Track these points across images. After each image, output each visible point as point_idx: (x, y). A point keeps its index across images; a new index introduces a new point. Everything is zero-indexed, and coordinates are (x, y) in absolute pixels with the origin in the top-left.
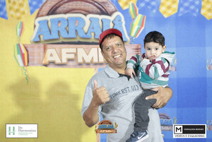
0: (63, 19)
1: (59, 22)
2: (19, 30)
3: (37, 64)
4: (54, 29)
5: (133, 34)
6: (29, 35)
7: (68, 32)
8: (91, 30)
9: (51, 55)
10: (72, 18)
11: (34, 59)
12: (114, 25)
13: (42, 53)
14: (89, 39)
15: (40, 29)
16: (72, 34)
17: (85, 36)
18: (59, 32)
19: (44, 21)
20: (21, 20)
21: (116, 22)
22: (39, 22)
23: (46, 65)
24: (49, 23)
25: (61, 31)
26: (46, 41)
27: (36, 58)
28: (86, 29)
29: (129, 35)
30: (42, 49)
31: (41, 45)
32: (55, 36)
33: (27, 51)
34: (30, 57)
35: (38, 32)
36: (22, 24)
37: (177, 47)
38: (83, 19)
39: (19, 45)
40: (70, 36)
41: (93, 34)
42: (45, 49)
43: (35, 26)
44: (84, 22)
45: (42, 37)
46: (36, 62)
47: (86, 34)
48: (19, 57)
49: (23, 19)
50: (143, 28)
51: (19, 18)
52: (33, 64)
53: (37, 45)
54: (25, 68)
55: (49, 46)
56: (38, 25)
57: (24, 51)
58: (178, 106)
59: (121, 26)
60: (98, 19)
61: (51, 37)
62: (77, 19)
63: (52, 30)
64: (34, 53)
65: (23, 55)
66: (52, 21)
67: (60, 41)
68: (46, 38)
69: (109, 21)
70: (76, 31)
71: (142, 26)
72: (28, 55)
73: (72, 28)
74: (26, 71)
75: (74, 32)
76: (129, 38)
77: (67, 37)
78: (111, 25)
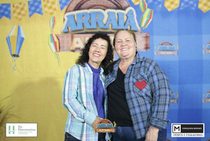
0: (86, 13)
1: (83, 16)
2: (52, 23)
3: (67, 50)
5: (143, 25)
6: (60, 27)
9: (77, 43)
10: (94, 13)
13: (70, 42)
15: (68, 22)
16: (94, 26)
17: (104, 27)
20: (53, 15)
21: (129, 16)
22: (68, 16)
23: (73, 51)
24: (76, 17)
26: (73, 31)
27: (65, 45)
28: (105, 21)
29: (140, 25)
30: (70, 39)
31: (69, 35)
32: (80, 27)
33: (58, 39)
36: (54, 18)
37: (179, 35)
39: (52, 35)
41: (110, 25)
42: (72, 38)
44: (103, 16)
45: (70, 28)
46: (65, 48)
48: (52, 45)
49: (55, 15)
50: (151, 20)
51: (51, 14)
52: (64, 50)
53: (66, 35)
55: (75, 35)
57: (56, 40)
58: (180, 83)
60: (114, 13)
61: (77, 28)
62: (97, 13)
64: (63, 41)
65: (55, 43)
66: (78, 15)
67: (84, 31)
69: (123, 14)
71: (150, 18)
73: (93, 20)
74: (58, 56)
75: (95, 24)
76: (139, 28)
77: (90, 27)
78: (125, 18)
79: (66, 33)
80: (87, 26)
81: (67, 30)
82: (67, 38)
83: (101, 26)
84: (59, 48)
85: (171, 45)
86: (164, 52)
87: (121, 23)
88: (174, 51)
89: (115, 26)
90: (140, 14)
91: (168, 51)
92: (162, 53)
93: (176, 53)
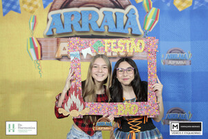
1: (72, 15)
2: (32, 24)
3: (50, 58)
4: (67, 23)
5: (147, 28)
6: (42, 29)
7: (81, 26)
8: (105, 24)
9: (64, 49)
10: (85, 12)
11: (47, 53)
12: (128, 18)
13: (55, 47)
14: (102, 32)
15: (53, 23)
16: (85, 28)
17: (99, 30)
18: (72, 25)
19: (57, 15)
20: (35, 14)
21: (130, 16)
22: (52, 16)
23: (59, 59)
24: (63, 17)
25: (74, 25)
26: (59, 34)
27: (49, 52)
29: (143, 28)
30: (55, 43)
31: (54, 39)
32: (68, 29)
33: (40, 45)
34: (43, 51)
35: (51, 26)
36: (35, 17)
37: (191, 40)
38: (96, 13)
39: (32, 39)
40: (83, 29)
41: (106, 28)
42: (58, 43)
43: (48, 20)
45: (55, 30)
46: (49, 56)
47: (99, 27)
48: (32, 51)
50: (157, 22)
51: (32, 12)
52: (47, 58)
53: (50, 39)
54: (38, 62)
55: (62, 40)
56: (51, 19)
57: (37, 45)
58: (193, 101)
59: (135, 20)
60: (112, 13)
61: (65, 31)
62: (90, 12)
63: (65, 24)
64: (47, 47)
65: (36, 49)
66: (66, 14)
68: (60, 32)
69: (123, 14)
70: (89, 24)
71: (156, 19)
72: (41, 49)
73: (85, 21)
74: (39, 64)
75: (87, 25)
76: (142, 32)
77: (81, 30)
78: (125, 18)
79: (50, 36)
80: (77, 28)
81: (51, 33)
82: (51, 43)
83: (95, 28)
84: (40, 55)
85: (182, 53)
86: (174, 62)
87: (120, 25)
88: (186, 60)
89: (112, 28)
90: (143, 15)
91: (178, 60)
92: (170, 62)
93: (188, 63)
